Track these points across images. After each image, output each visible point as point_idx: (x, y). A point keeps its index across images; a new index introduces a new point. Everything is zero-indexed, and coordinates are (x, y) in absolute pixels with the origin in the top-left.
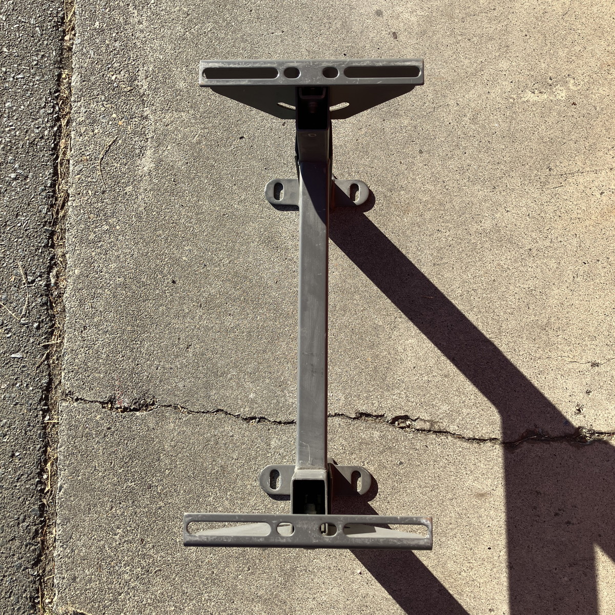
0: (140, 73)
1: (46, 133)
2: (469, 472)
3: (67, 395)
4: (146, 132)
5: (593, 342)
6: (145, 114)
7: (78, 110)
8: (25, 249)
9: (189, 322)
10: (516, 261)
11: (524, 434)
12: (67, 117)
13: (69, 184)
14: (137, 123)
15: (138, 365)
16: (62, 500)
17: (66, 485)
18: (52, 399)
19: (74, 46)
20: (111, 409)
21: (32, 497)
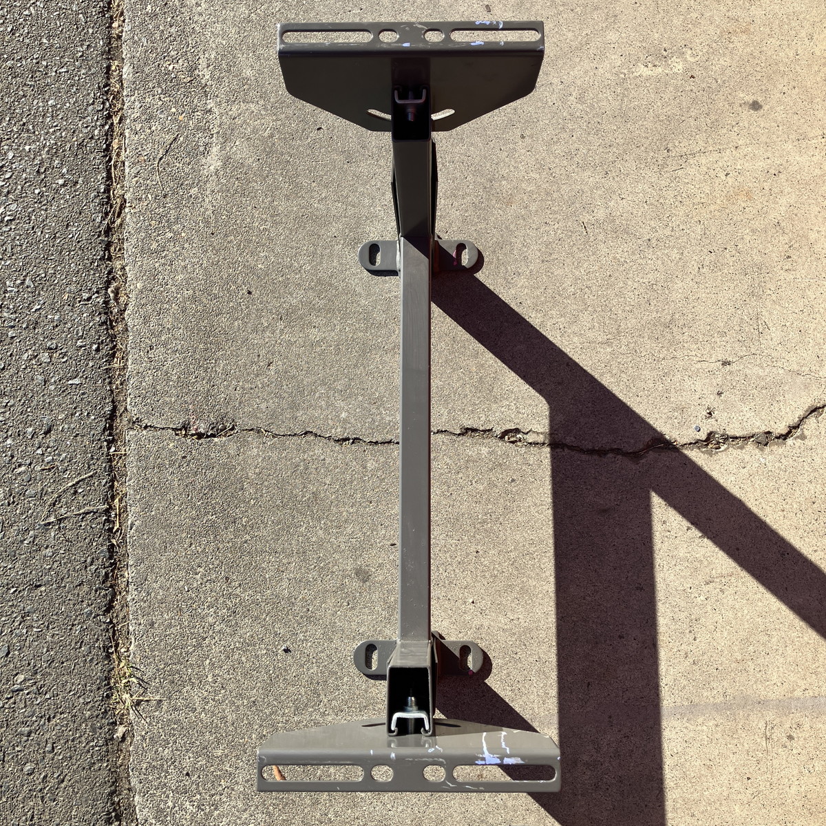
0: (200, 61)
1: (96, 132)
2: (589, 487)
3: (134, 422)
4: (211, 127)
5: (723, 338)
6: (209, 107)
7: (132, 105)
8: (78, 263)
9: (269, 337)
10: (633, 253)
11: (650, 443)
12: (120, 114)
13: (126, 189)
14: (199, 117)
15: (213, 386)
16: (134, 538)
17: (138, 521)
18: (117, 429)
19: (124, 34)
20: (186, 435)
21: (99, 538)
